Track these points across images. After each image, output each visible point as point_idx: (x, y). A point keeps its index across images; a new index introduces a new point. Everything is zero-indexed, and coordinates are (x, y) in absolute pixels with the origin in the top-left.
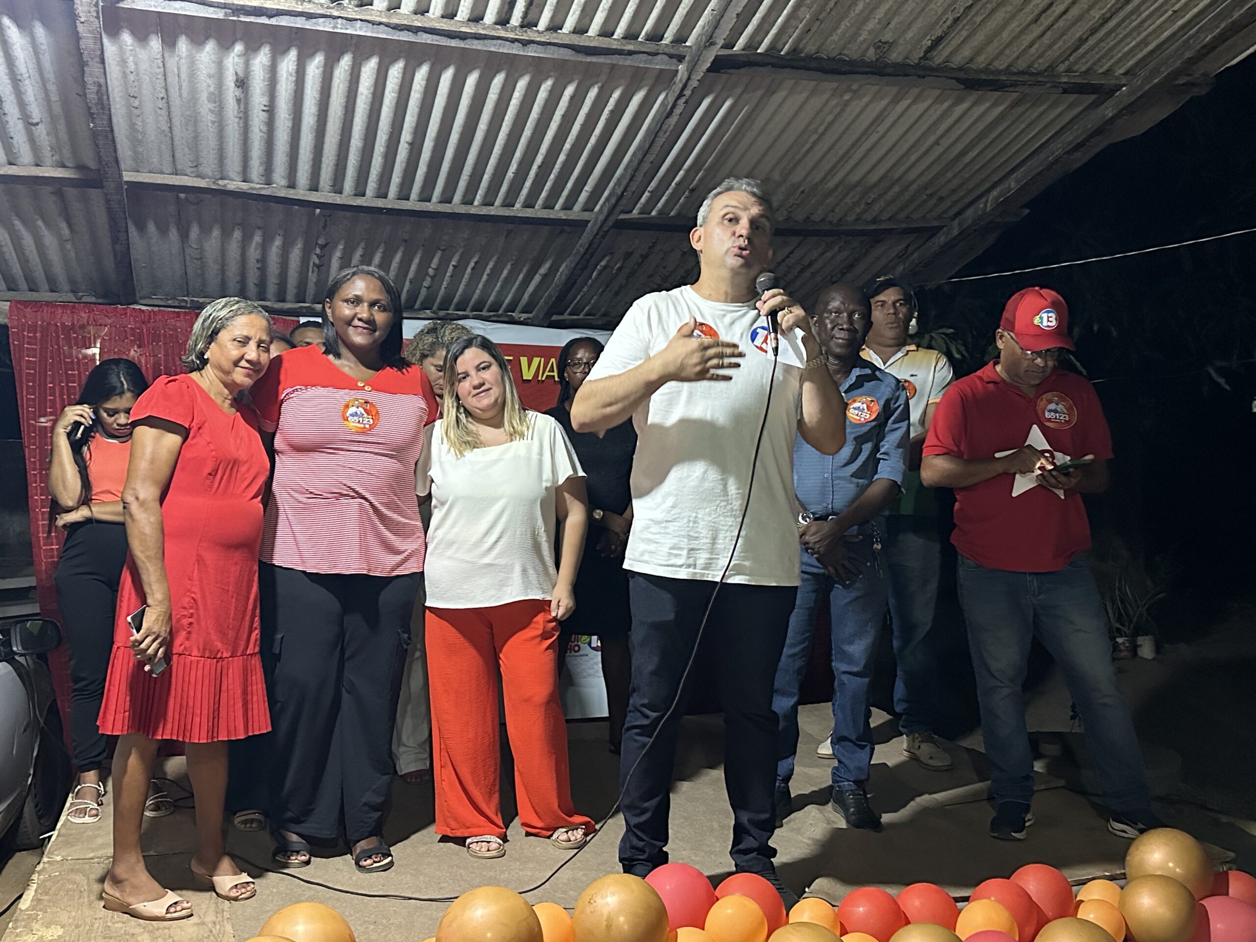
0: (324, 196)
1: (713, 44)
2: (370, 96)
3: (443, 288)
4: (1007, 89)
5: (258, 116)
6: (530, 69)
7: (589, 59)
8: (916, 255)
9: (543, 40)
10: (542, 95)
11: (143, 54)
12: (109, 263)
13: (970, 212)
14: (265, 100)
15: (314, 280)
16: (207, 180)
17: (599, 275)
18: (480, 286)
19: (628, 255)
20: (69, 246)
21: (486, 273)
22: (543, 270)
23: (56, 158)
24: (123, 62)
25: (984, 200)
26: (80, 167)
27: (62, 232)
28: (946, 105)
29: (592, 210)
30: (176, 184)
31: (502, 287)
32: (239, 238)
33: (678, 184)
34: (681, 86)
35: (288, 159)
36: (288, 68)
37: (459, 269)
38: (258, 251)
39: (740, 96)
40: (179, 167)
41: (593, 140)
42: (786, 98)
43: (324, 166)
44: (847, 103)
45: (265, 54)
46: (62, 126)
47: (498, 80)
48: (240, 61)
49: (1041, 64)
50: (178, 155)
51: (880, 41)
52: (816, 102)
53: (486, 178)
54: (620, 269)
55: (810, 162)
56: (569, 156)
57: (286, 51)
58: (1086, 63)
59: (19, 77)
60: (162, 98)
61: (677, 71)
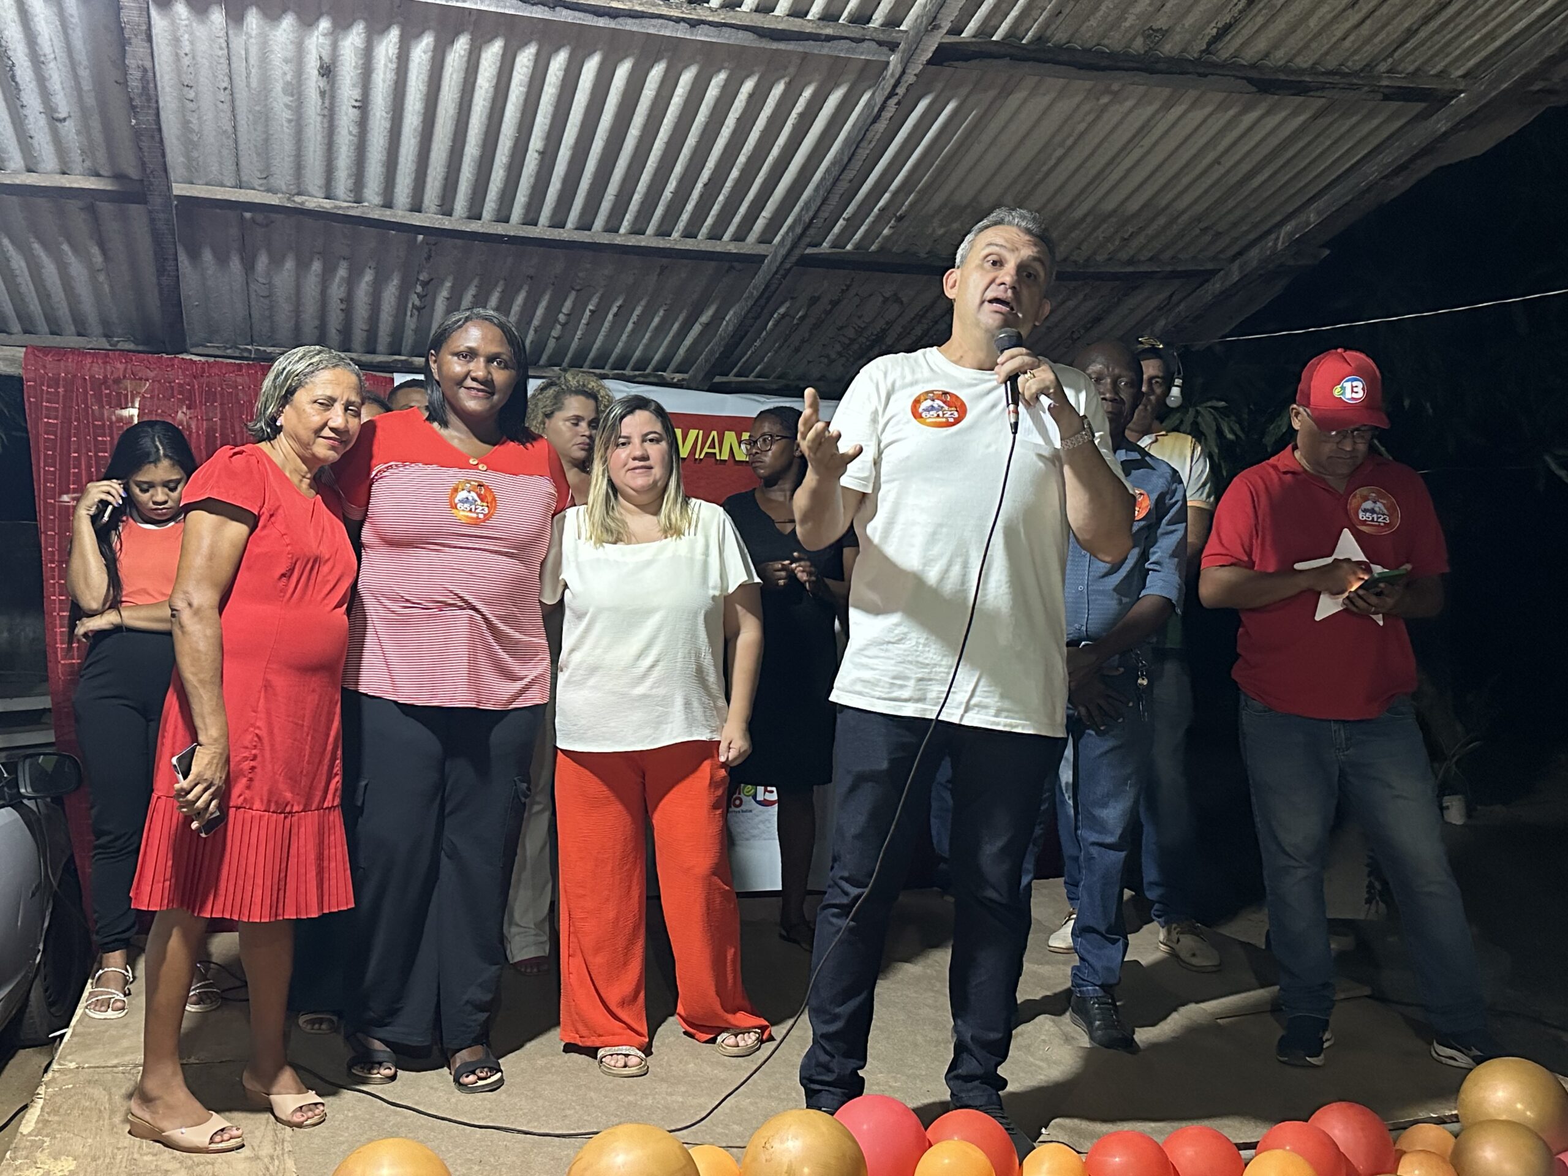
0: (430, 218)
1: (937, 27)
2: (492, 90)
3: (576, 339)
4: (1311, 93)
5: (347, 114)
6: (699, 58)
7: (775, 46)
8: (1182, 306)
9: (717, 19)
10: (713, 92)
11: (201, 31)
12: (153, 301)
13: (1254, 252)
14: (356, 94)
15: (413, 326)
16: (280, 195)
17: (775, 325)
18: (624, 337)
19: (814, 301)
20: (102, 278)
21: (631, 321)
22: (704, 318)
23: (88, 164)
24: (176, 41)
25: (1273, 236)
26: (118, 177)
27: (94, 260)
28: (1232, 112)
29: (770, 242)
30: (241, 199)
31: (651, 339)
32: (319, 271)
33: (882, 210)
34: (892, 81)
35: (384, 170)
36: (387, 51)
37: (598, 315)
38: (342, 289)
39: (967, 96)
40: (244, 179)
41: (775, 151)
42: (1025, 101)
43: (429, 179)
44: (1104, 109)
45: (359, 34)
46: (96, 124)
47: (657, 72)
48: (326, 42)
49: (1357, 62)
50: (243, 162)
51: (1151, 28)
52: (1065, 106)
53: (637, 198)
54: (802, 318)
55: (1053, 183)
56: (743, 172)
57: (386, 29)
58: (1415, 61)
59: (42, 59)
60: (225, 89)
61: (888, 63)
